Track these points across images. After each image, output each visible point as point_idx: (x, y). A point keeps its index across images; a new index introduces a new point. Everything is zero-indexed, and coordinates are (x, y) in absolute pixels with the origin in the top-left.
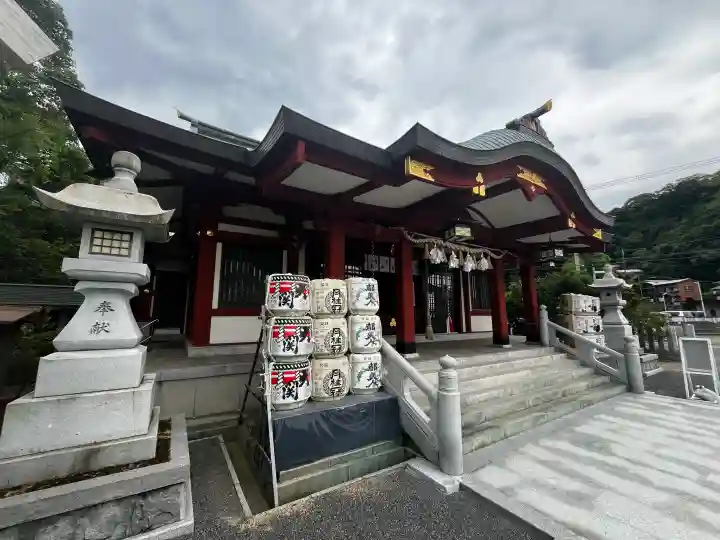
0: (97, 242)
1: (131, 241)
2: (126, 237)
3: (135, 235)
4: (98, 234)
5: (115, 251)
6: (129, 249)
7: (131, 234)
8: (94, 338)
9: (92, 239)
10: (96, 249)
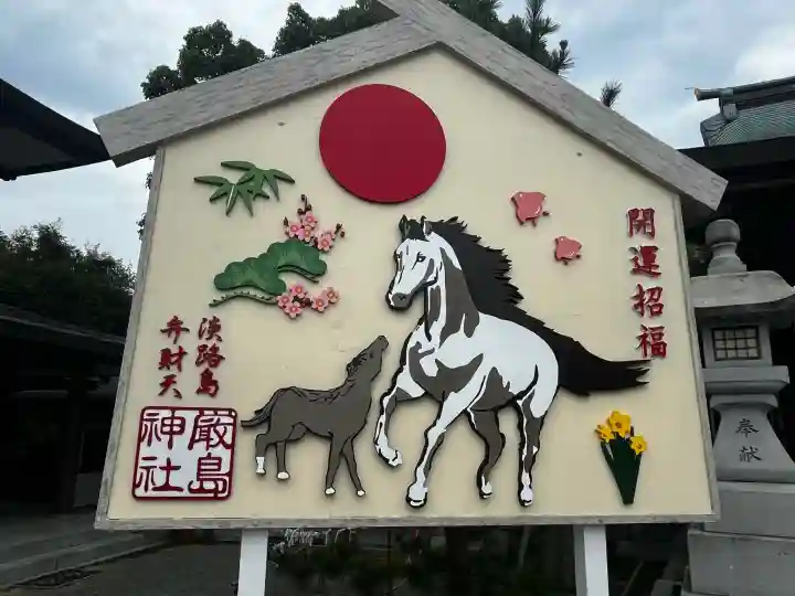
0: (719, 344)
1: (757, 337)
2: (751, 333)
3: (760, 329)
4: (718, 335)
5: (742, 353)
6: (758, 346)
7: (757, 328)
8: (745, 465)
9: (714, 340)
10: (720, 354)
